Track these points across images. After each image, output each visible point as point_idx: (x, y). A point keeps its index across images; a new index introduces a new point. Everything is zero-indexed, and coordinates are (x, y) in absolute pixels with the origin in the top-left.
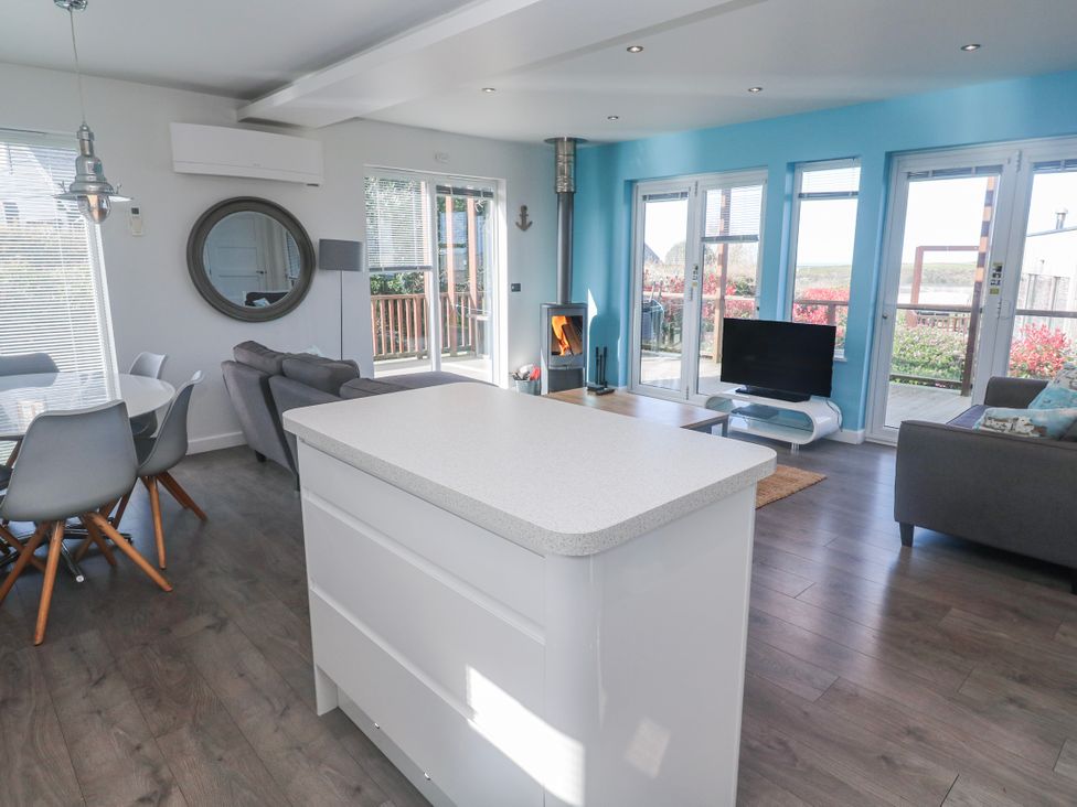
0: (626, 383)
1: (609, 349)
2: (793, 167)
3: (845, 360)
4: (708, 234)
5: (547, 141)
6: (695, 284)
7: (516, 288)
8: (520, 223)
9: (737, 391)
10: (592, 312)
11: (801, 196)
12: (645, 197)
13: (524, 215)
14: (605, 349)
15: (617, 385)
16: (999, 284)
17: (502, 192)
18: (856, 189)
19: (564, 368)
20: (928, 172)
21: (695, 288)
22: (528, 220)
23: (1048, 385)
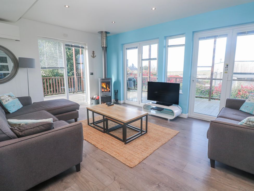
0: (123, 100)
1: (118, 91)
2: (166, 38)
3: (182, 93)
4: (143, 58)
5: (99, 32)
6: (140, 72)
7: (92, 74)
8: (93, 56)
9: (152, 103)
10: (114, 80)
11: (168, 46)
12: (126, 49)
13: (93, 54)
14: (117, 91)
15: (121, 100)
16: (227, 70)
17: (87, 47)
18: (184, 43)
19: (105, 96)
20: (205, 37)
21: (140, 73)
22: (95, 55)
23: (246, 101)
